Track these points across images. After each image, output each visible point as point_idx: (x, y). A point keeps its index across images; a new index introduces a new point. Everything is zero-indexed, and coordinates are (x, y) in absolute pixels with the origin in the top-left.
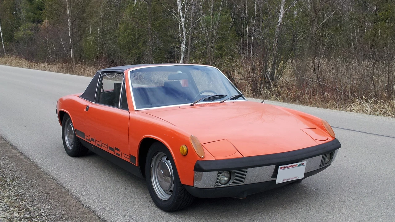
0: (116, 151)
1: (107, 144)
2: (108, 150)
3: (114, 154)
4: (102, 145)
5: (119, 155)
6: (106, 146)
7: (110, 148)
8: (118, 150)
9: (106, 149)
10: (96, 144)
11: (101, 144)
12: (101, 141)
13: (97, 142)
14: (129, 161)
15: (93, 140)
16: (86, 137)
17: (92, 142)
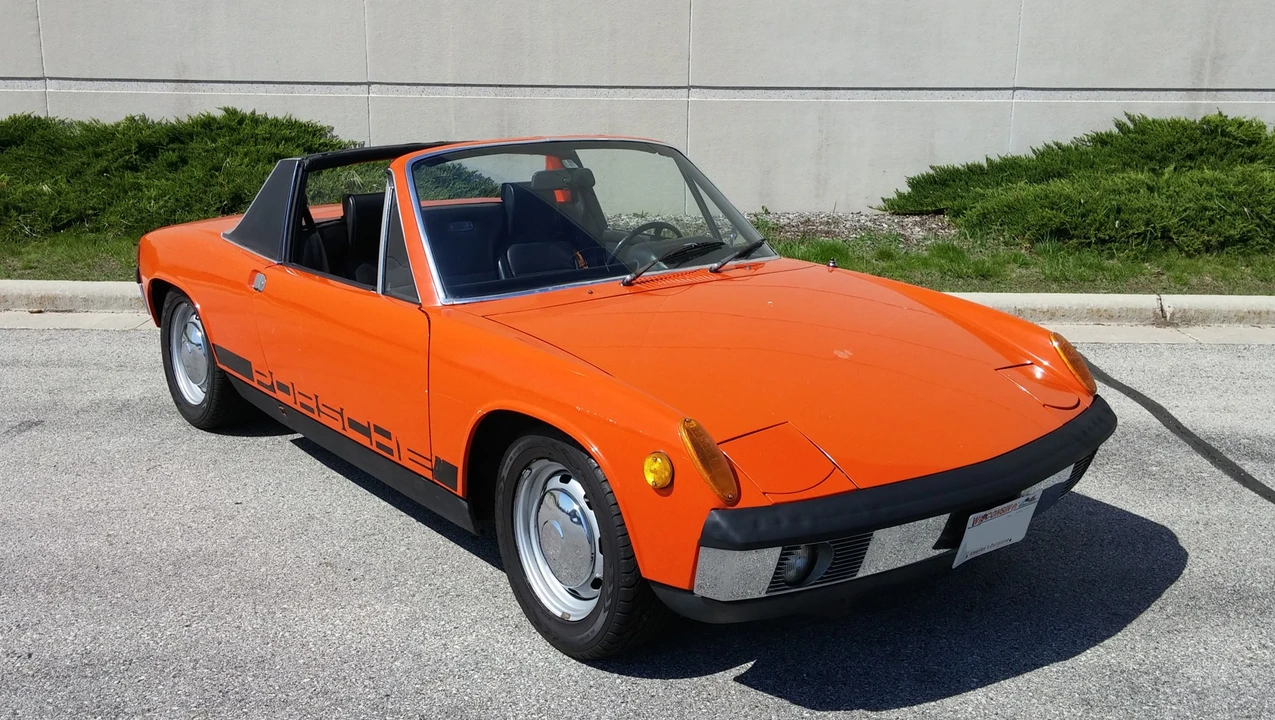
0: (376, 437)
1: (342, 409)
2: (344, 429)
3: (370, 447)
4: (319, 410)
5: (390, 451)
6: (338, 417)
7: (354, 425)
8: (387, 435)
9: (337, 426)
10: (295, 403)
11: (317, 406)
12: (316, 397)
13: (300, 399)
14: (429, 475)
15: (284, 388)
16: (256, 376)
17: (280, 396)
